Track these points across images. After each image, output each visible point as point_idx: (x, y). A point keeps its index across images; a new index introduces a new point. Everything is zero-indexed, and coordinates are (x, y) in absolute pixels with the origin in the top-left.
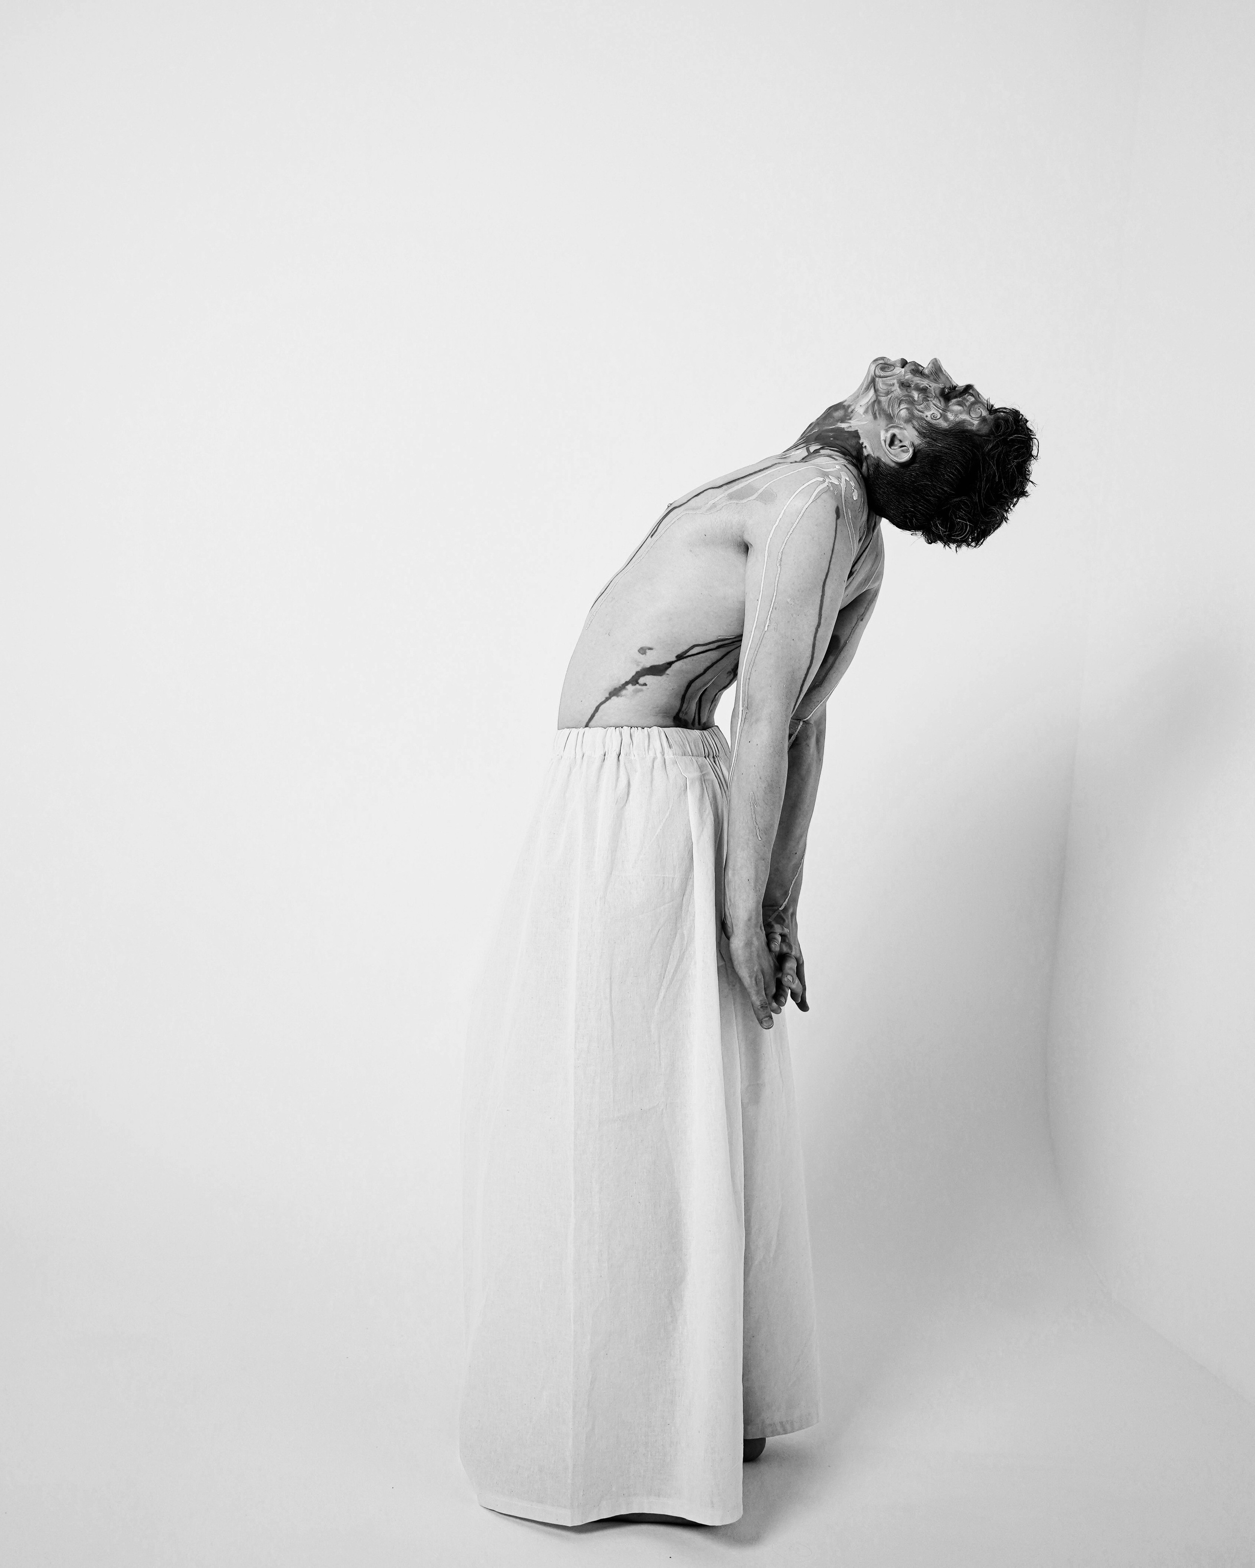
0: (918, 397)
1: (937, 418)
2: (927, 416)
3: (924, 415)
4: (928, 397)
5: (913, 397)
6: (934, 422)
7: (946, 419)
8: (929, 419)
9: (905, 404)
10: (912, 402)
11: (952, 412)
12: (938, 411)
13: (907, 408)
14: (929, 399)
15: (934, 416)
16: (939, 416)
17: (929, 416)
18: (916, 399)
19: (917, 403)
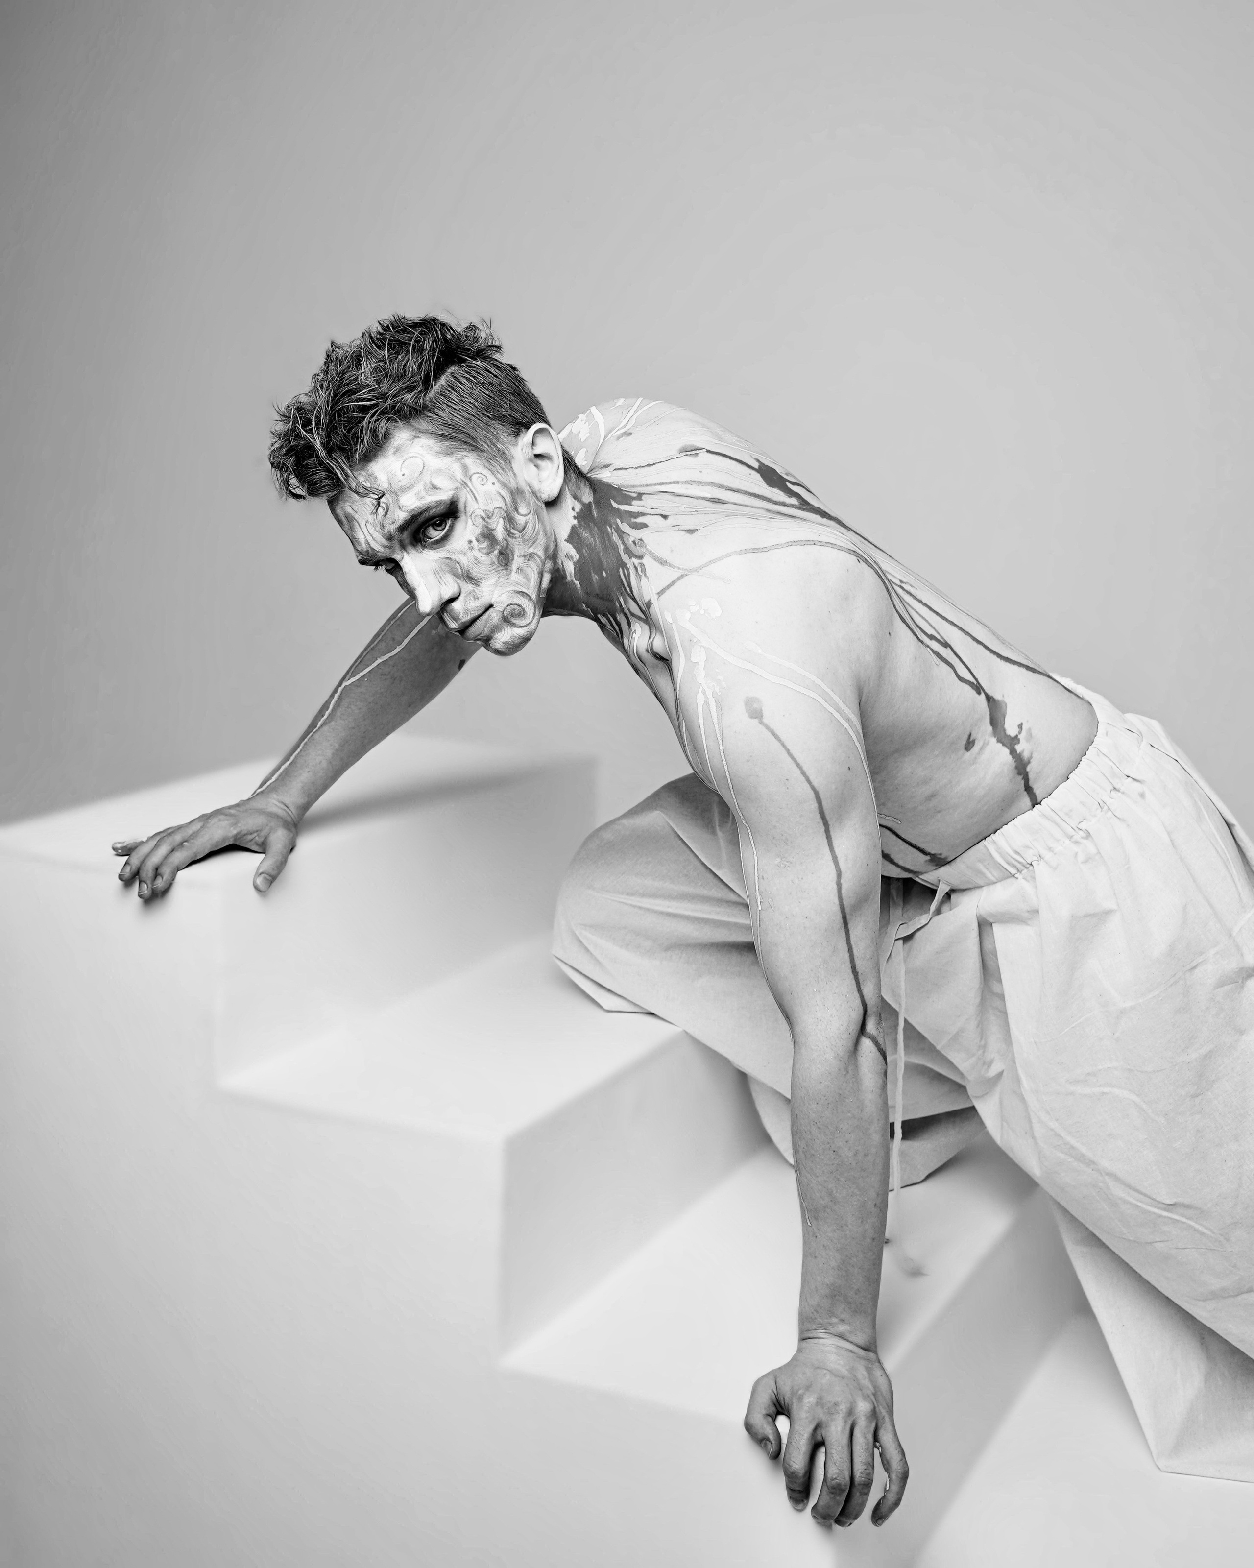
0: (498, 522)
1: (478, 475)
2: (493, 484)
3: (498, 487)
4: (483, 519)
5: (506, 529)
6: (485, 472)
7: (465, 468)
8: (492, 479)
9: (518, 522)
10: (509, 519)
11: (452, 477)
12: (472, 485)
13: (518, 513)
14: (483, 515)
15: (483, 479)
16: (474, 477)
17: (490, 483)
18: (501, 521)
19: (503, 512)
